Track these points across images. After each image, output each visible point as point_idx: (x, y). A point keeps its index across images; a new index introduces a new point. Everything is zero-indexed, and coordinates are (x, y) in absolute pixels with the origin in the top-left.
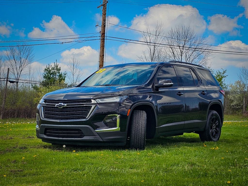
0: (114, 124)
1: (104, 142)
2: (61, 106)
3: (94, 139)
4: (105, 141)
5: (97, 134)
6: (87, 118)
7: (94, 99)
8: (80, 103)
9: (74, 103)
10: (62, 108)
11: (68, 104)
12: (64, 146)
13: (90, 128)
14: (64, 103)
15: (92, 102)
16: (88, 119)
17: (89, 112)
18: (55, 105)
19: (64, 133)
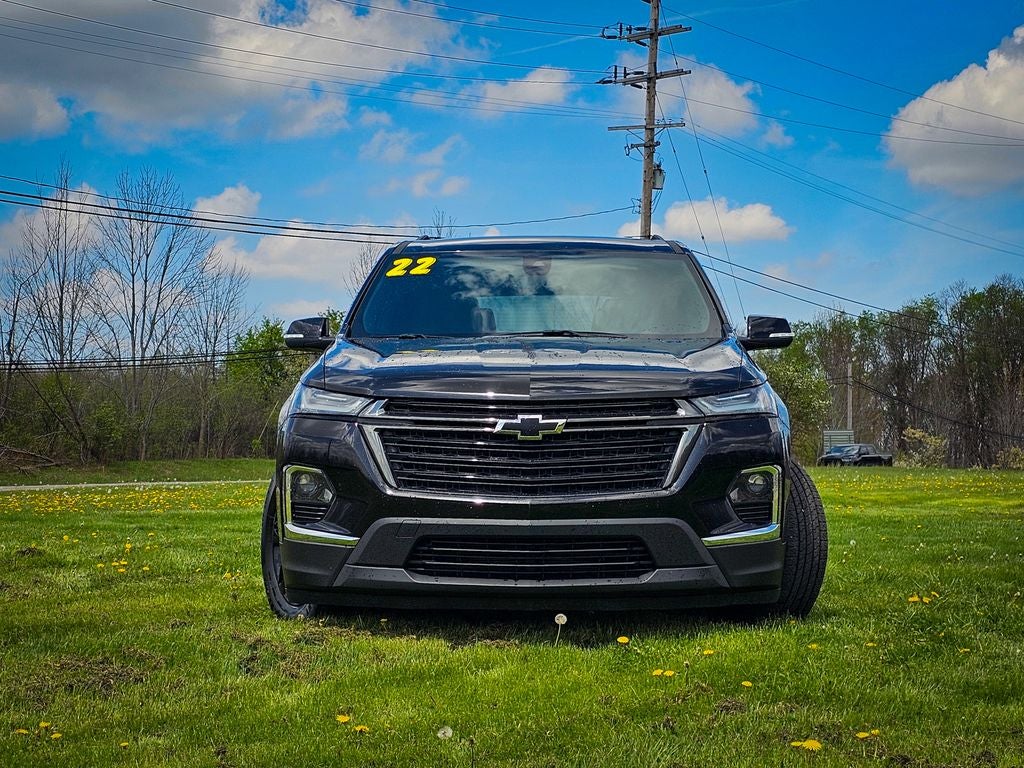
0: (765, 509)
1: (733, 591)
2: (531, 428)
3: (698, 579)
4: (737, 584)
5: (709, 559)
6: (670, 486)
7: (686, 398)
8: (627, 415)
9: (593, 417)
10: (540, 437)
11: (569, 420)
12: (561, 619)
13: (686, 530)
14: (547, 414)
15: (681, 413)
16: (675, 488)
17: (671, 457)
18: (494, 425)
19: (548, 558)
